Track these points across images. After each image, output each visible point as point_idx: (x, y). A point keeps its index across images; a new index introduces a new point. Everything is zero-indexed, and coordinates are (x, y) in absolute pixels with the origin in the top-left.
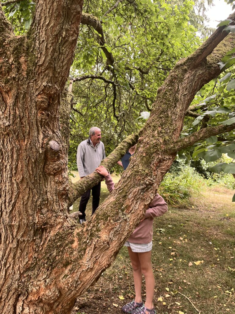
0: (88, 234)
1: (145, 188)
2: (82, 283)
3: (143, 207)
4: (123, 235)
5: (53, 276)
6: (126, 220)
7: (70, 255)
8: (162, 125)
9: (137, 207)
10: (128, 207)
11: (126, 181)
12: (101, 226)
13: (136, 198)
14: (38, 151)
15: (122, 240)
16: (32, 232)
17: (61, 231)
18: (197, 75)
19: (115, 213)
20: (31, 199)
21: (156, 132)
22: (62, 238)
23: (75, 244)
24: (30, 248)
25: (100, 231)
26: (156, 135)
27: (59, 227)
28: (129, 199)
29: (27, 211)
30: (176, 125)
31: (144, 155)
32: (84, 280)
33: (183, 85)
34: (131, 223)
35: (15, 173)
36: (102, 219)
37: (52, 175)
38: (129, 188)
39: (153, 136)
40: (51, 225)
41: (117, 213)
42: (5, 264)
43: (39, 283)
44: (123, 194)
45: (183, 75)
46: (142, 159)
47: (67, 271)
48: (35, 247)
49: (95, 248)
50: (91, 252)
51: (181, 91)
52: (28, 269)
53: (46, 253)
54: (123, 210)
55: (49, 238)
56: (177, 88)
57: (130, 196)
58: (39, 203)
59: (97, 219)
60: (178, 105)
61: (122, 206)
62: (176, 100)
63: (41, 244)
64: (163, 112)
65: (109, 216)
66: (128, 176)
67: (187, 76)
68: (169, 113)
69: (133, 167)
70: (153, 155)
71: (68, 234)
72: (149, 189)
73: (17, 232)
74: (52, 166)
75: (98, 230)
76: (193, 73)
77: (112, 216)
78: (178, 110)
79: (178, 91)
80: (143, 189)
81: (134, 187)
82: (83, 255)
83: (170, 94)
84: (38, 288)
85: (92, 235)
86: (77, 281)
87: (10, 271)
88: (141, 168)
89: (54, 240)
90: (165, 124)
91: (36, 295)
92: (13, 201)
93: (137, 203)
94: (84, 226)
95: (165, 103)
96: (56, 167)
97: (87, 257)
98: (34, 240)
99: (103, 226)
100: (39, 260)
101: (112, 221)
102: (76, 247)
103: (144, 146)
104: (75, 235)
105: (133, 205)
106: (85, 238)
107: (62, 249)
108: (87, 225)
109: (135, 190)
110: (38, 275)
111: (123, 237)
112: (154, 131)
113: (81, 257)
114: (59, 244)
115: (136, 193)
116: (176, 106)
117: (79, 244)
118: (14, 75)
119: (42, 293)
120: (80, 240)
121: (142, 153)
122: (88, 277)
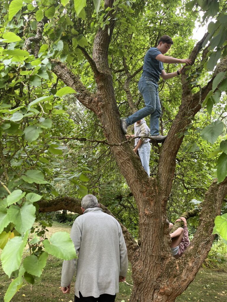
0: (183, 263)
1: (207, 242)
2: (182, 287)
3: (206, 252)
4: (199, 265)
5: (170, 281)
6: (199, 258)
7: (176, 272)
8: (210, 212)
9: (204, 252)
10: (200, 252)
11: (197, 239)
12: (189, 259)
13: (203, 248)
14: (162, 224)
15: (198, 267)
16: (160, 259)
17: (171, 260)
18: (225, 187)
19: (194, 253)
20: (159, 244)
21: (208, 216)
22: (172, 264)
23: (177, 268)
24: (159, 267)
25: (188, 262)
26: (209, 217)
27: (170, 259)
28: (200, 248)
29: (158, 250)
30: (217, 212)
31: (205, 227)
32: (183, 285)
33: (219, 193)
34: (202, 260)
35: (154, 233)
36: (188, 256)
37: (166, 234)
38: (199, 242)
39: (207, 218)
40: (167, 257)
41: (195, 254)
42: (150, 274)
43: (164, 284)
44: (197, 245)
45: (218, 188)
46: (204, 229)
47: (175, 280)
48: (161, 267)
49: (187, 270)
50: (185, 271)
51: (218, 195)
52: (159, 277)
53: (166, 270)
54: (198, 253)
55: (166, 264)
56: (215, 194)
57: (200, 246)
58: (162, 246)
59: (186, 256)
60: (217, 202)
61: (197, 251)
62: (216, 200)
63: (163, 266)
64: (210, 205)
65: (192, 255)
66: (198, 236)
67: (220, 188)
68: (213, 206)
69: (200, 232)
70: (209, 227)
71: (174, 262)
72: (208, 243)
73: (155, 259)
74: (166, 230)
75: (188, 261)
76: (223, 186)
77: (193, 255)
78: (218, 205)
79: (216, 195)
80: (206, 243)
81: (201, 242)
82: (182, 273)
83: (213, 197)
84: (164, 286)
85: (185, 263)
86: (180, 286)
87: (152, 277)
88: (204, 233)
89: (169, 265)
90: (212, 211)
91: (163, 290)
92: (153, 245)
93: (203, 250)
94: (180, 260)
95: (211, 201)
96: (168, 231)
97: (183, 274)
98: (161, 263)
99: (190, 260)
100: (163, 273)
101: (193, 257)
102: (178, 269)
103: (203, 223)
104: (177, 263)
105: (202, 251)
106: (182, 265)
107: (172, 269)
108: (182, 259)
109: (202, 243)
110: (164, 280)
111: (199, 266)
112: (207, 215)
113: (181, 273)
114: (171, 266)
115: (203, 245)
116: (216, 203)
117: (179, 268)
118: (154, 195)
119: (166, 289)
120: (179, 266)
121: (203, 226)
122: (184, 284)
